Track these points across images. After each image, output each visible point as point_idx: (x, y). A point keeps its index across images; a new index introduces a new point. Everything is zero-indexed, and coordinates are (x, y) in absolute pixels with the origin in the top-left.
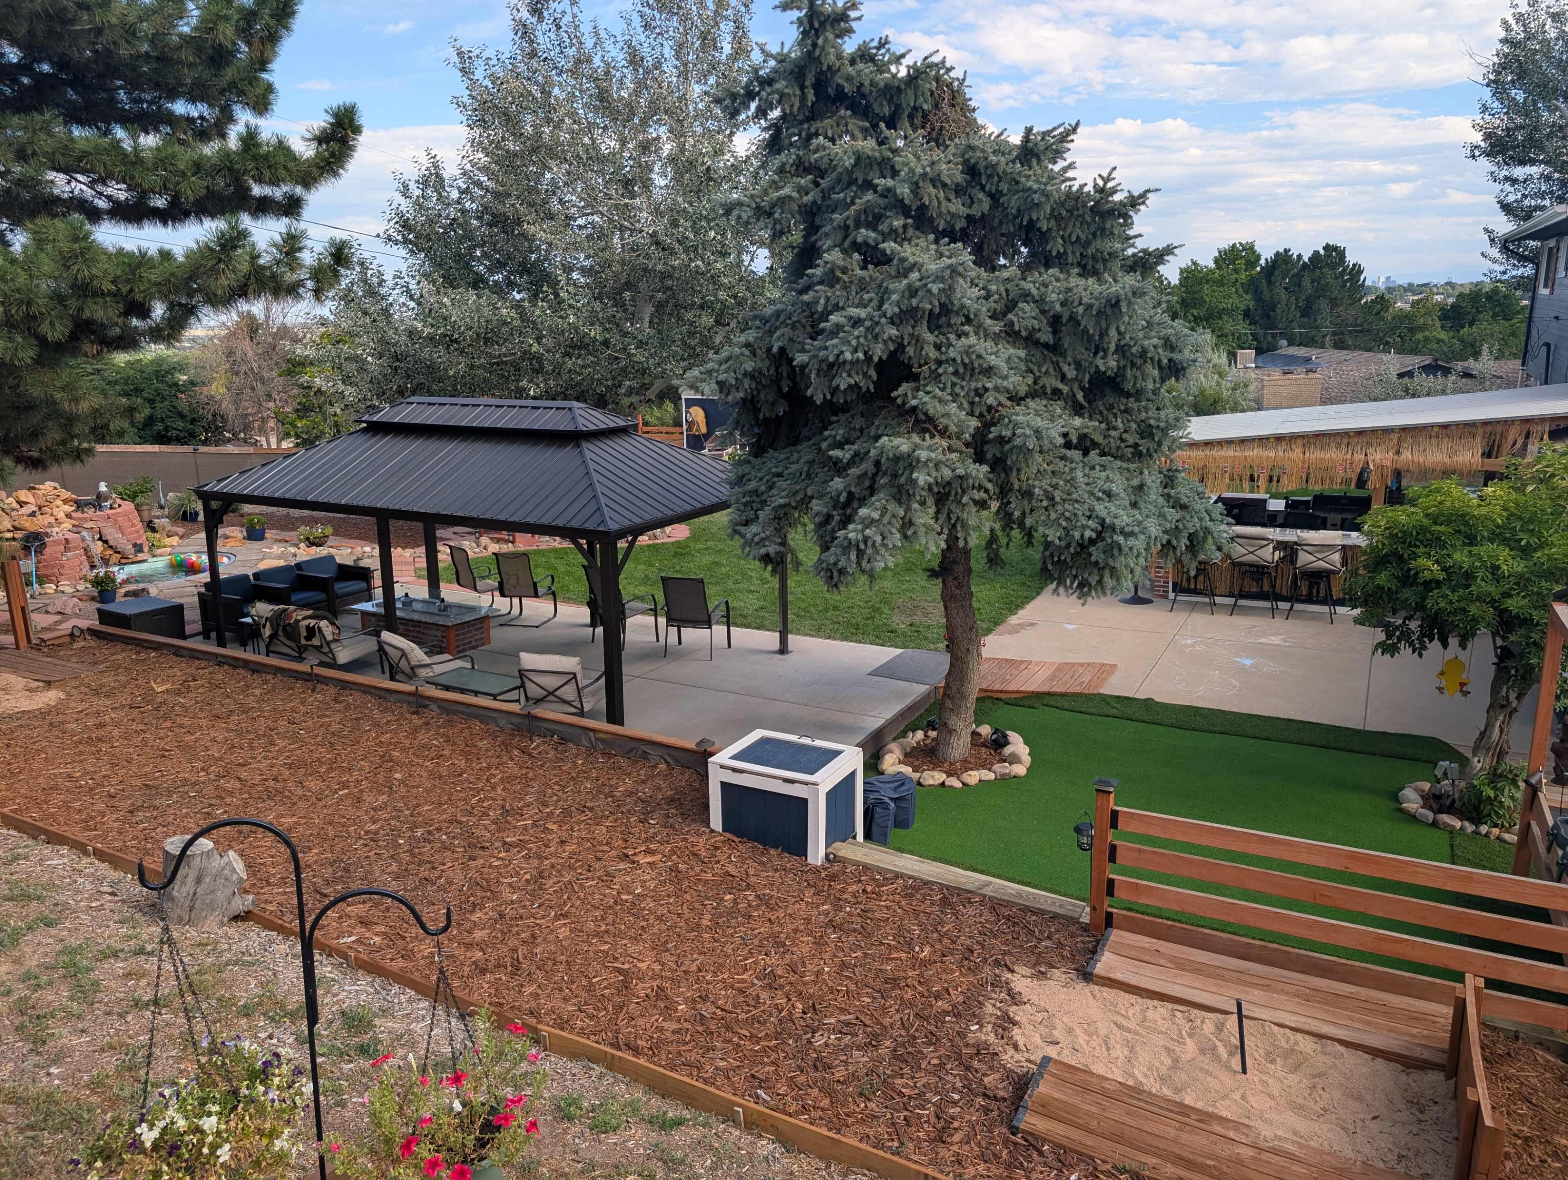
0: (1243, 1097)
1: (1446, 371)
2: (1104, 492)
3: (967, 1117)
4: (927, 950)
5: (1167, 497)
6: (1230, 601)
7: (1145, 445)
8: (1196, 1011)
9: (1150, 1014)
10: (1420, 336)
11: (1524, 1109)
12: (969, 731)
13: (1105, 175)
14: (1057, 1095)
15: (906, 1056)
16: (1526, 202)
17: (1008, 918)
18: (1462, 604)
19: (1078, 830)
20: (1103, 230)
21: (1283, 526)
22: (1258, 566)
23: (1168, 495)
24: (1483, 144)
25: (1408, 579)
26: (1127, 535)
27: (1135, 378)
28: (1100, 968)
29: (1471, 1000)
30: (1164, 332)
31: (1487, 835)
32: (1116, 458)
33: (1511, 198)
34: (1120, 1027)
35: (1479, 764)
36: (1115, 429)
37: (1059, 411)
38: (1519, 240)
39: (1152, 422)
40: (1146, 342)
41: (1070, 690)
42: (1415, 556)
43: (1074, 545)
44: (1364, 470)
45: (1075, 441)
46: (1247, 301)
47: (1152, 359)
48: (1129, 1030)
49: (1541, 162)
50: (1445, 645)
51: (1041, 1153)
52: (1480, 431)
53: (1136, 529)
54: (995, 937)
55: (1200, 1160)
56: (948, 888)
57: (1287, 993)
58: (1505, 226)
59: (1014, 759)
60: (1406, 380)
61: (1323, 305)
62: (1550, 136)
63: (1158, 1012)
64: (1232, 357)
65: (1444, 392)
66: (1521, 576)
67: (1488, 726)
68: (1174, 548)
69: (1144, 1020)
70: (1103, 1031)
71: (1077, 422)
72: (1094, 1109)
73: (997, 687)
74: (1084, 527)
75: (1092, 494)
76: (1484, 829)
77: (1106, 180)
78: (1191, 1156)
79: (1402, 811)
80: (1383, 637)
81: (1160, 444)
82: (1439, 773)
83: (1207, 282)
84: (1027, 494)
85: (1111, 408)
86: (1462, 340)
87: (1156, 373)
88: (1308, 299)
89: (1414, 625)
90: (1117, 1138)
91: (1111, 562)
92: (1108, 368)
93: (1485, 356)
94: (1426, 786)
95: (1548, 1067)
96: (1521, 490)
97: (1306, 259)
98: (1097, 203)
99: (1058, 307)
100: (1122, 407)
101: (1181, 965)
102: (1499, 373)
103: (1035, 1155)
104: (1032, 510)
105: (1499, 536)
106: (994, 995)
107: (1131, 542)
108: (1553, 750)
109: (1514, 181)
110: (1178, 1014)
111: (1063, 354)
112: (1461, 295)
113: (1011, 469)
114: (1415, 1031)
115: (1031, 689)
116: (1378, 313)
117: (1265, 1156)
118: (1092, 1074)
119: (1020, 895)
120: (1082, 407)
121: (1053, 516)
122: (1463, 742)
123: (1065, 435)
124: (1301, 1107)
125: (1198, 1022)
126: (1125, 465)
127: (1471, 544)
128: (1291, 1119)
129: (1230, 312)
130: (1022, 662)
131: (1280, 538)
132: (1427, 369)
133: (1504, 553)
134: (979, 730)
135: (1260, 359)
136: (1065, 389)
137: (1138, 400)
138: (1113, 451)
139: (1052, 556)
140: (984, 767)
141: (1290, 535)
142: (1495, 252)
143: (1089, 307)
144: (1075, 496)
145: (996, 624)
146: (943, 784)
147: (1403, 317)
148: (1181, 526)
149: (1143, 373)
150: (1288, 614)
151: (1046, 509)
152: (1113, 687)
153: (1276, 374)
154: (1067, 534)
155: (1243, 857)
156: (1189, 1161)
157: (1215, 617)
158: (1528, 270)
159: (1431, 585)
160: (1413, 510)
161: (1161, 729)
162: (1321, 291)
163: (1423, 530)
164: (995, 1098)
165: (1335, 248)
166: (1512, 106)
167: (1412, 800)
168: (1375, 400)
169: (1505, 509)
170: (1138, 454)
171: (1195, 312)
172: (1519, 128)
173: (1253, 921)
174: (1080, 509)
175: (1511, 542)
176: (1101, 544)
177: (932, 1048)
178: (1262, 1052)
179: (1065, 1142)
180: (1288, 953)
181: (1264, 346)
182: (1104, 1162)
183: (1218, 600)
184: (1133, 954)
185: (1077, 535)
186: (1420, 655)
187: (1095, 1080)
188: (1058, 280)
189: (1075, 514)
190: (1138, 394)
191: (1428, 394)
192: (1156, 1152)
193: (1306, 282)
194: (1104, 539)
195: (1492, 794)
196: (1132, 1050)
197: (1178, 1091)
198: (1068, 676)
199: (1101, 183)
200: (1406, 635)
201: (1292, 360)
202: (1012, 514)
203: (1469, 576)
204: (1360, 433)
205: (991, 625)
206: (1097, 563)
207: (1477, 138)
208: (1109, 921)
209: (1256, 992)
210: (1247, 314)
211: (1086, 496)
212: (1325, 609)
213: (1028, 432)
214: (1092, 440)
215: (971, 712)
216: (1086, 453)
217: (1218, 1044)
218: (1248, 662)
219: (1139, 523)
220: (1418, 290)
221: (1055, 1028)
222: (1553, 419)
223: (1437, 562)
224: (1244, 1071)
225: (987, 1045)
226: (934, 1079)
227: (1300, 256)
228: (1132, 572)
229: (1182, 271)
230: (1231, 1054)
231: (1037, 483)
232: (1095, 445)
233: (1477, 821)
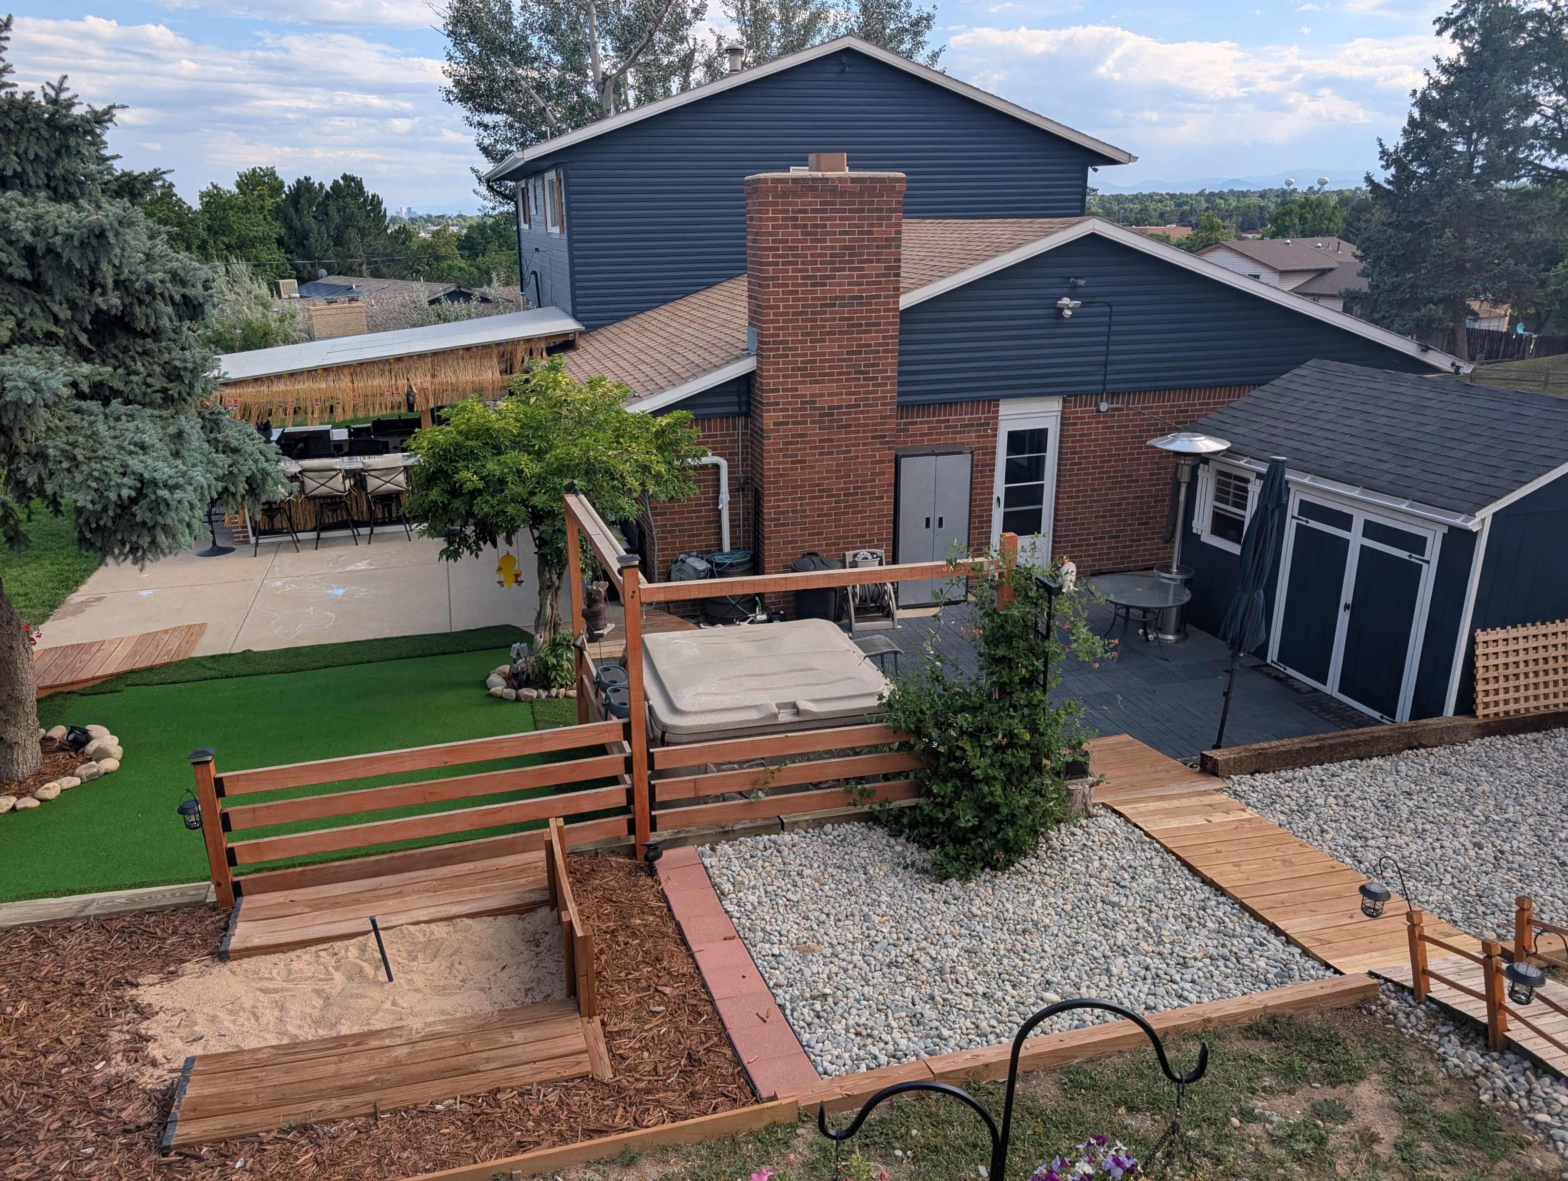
0: (394, 1003)
1: (468, 297)
2: (136, 445)
3: (107, 1165)
4: (22, 1007)
5: (214, 443)
6: (313, 535)
7: (174, 389)
8: (339, 943)
9: (295, 966)
10: (444, 264)
11: (608, 909)
12: (37, 738)
13: (56, 84)
14: (207, 1091)
15: (17, 1137)
16: (499, 147)
17: (122, 930)
18: (501, 507)
19: (183, 811)
20: (68, 147)
21: (349, 454)
22: (333, 497)
23: (216, 439)
24: (455, 90)
25: (455, 492)
26: (172, 488)
27: (147, 316)
28: (235, 942)
29: (555, 839)
30: (169, 265)
31: (557, 696)
32: (144, 405)
33: (487, 142)
34: (265, 991)
35: (541, 639)
36: (137, 373)
37: (58, 358)
38: (500, 179)
39: (178, 363)
40: (150, 277)
41: (157, 662)
42: (457, 471)
43: (111, 508)
44: (409, 394)
45: (87, 391)
46: (278, 229)
47: (162, 295)
48: (276, 991)
49: (504, 111)
50: (495, 545)
51: (199, 1159)
52: (495, 351)
53: (181, 481)
54: (109, 956)
55: (362, 1080)
56: (38, 925)
57: (418, 892)
58: (487, 167)
59: (102, 754)
60: (436, 306)
61: (352, 233)
62: (506, 88)
63: (302, 961)
64: (275, 288)
65: (469, 317)
66: (539, 476)
67: (542, 606)
68: (234, 494)
69: (290, 973)
70: (248, 1004)
71: (86, 368)
72: (250, 1086)
73: (66, 679)
74: (119, 486)
75: (121, 448)
76: (554, 692)
77: (59, 90)
78: (353, 1081)
79: (491, 695)
80: (445, 546)
81: (191, 386)
82: (513, 655)
83: (232, 208)
84: (40, 456)
85: (126, 350)
86: (478, 268)
87: (170, 310)
88: (337, 227)
89: (469, 530)
90: (278, 1103)
91: (160, 519)
92: (110, 307)
93: (495, 284)
94: (506, 668)
95: (620, 867)
96: (526, 402)
97: (328, 187)
98: (52, 115)
99: (28, 237)
100: (140, 349)
101: (316, 906)
102: (510, 297)
103: (193, 1164)
104: (51, 474)
105: (518, 443)
106: (119, 1020)
107: (178, 494)
108: (584, 615)
109: (486, 127)
110: (322, 953)
111: (50, 292)
112: (470, 227)
113: (11, 429)
114: (523, 881)
115: (109, 672)
116: (404, 243)
117: (419, 1047)
118: (242, 1052)
119: (131, 900)
120: (90, 352)
121: (79, 478)
122: (526, 623)
123: (74, 385)
124: (444, 988)
125: (343, 952)
126: (156, 412)
127: (500, 453)
128: (438, 1003)
129: (263, 240)
130: (92, 645)
131: (348, 467)
132: (453, 296)
133: (525, 458)
134: (51, 734)
135: (304, 288)
136: (61, 332)
137: (157, 340)
138: (139, 398)
139: (88, 523)
140: (64, 774)
141: (357, 462)
142: (483, 189)
143: (69, 238)
144: (101, 453)
145: (53, 607)
146: (14, 808)
147: (426, 246)
148: (235, 471)
149: (155, 310)
150: (370, 538)
151: (69, 470)
152: (206, 647)
153: (319, 303)
154: (101, 496)
155: (353, 784)
156: (352, 1087)
157: (301, 553)
158: (510, 208)
159: (475, 493)
160: (448, 428)
161: (265, 677)
162: (348, 221)
163: (458, 446)
164: (139, 1128)
165: (353, 179)
166: (470, 57)
167: (497, 684)
168: (414, 326)
169: (517, 420)
170: (168, 400)
171: (226, 240)
172: (480, 78)
173: (377, 839)
174: (111, 467)
175: (527, 449)
176: (144, 503)
177: (49, 1113)
178: (404, 955)
179: (225, 1134)
180: (413, 855)
181: (305, 274)
182: (268, 1132)
183: (301, 536)
184: (267, 913)
185: (113, 496)
186: (477, 556)
187: (246, 1057)
188: (21, 205)
189: (106, 473)
190: (156, 334)
191: (456, 319)
192: (319, 1095)
193: (333, 211)
194: (146, 496)
195: (554, 661)
196: (282, 1008)
197: (333, 1026)
198: (151, 648)
199: (52, 93)
200: (464, 540)
201: (335, 289)
202: (25, 482)
203: (502, 482)
204: (399, 359)
205: (46, 610)
206: (144, 523)
207: (449, 83)
208: (238, 890)
209: (390, 903)
210: (280, 242)
211: (114, 451)
212: (400, 528)
213: (21, 384)
214: (111, 388)
215: (34, 717)
216: (106, 403)
217: (364, 964)
218: (340, 592)
219: (184, 474)
220: (437, 221)
221: (196, 1024)
222: (547, 338)
223: (475, 473)
224: (391, 979)
225: (119, 1077)
226: (56, 1146)
227: (321, 185)
228: (189, 526)
229: (202, 196)
230: (377, 969)
231: (49, 443)
232: (116, 393)
233: (548, 688)
